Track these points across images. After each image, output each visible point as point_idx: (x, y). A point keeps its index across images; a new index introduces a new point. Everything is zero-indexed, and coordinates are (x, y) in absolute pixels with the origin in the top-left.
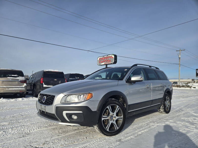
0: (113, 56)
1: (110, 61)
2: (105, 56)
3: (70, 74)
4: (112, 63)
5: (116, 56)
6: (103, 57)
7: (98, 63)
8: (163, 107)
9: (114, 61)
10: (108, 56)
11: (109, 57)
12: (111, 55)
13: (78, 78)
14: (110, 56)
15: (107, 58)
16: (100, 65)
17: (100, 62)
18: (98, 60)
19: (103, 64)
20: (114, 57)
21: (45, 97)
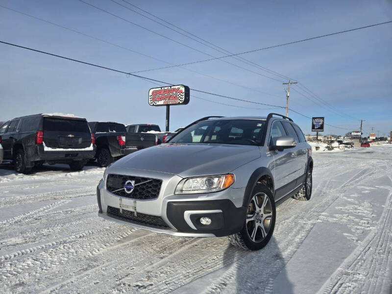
0: (183, 89)
1: (175, 98)
2: (166, 88)
3: (98, 122)
4: (181, 102)
5: (187, 89)
6: (160, 89)
7: (150, 102)
8: (303, 189)
9: (183, 99)
10: (171, 87)
11: (174, 89)
12: (179, 86)
13: (114, 131)
14: (176, 87)
15: (169, 91)
16: (153, 105)
17: (154, 99)
18: (150, 94)
19: (161, 102)
20: (183, 91)
21: (133, 182)
